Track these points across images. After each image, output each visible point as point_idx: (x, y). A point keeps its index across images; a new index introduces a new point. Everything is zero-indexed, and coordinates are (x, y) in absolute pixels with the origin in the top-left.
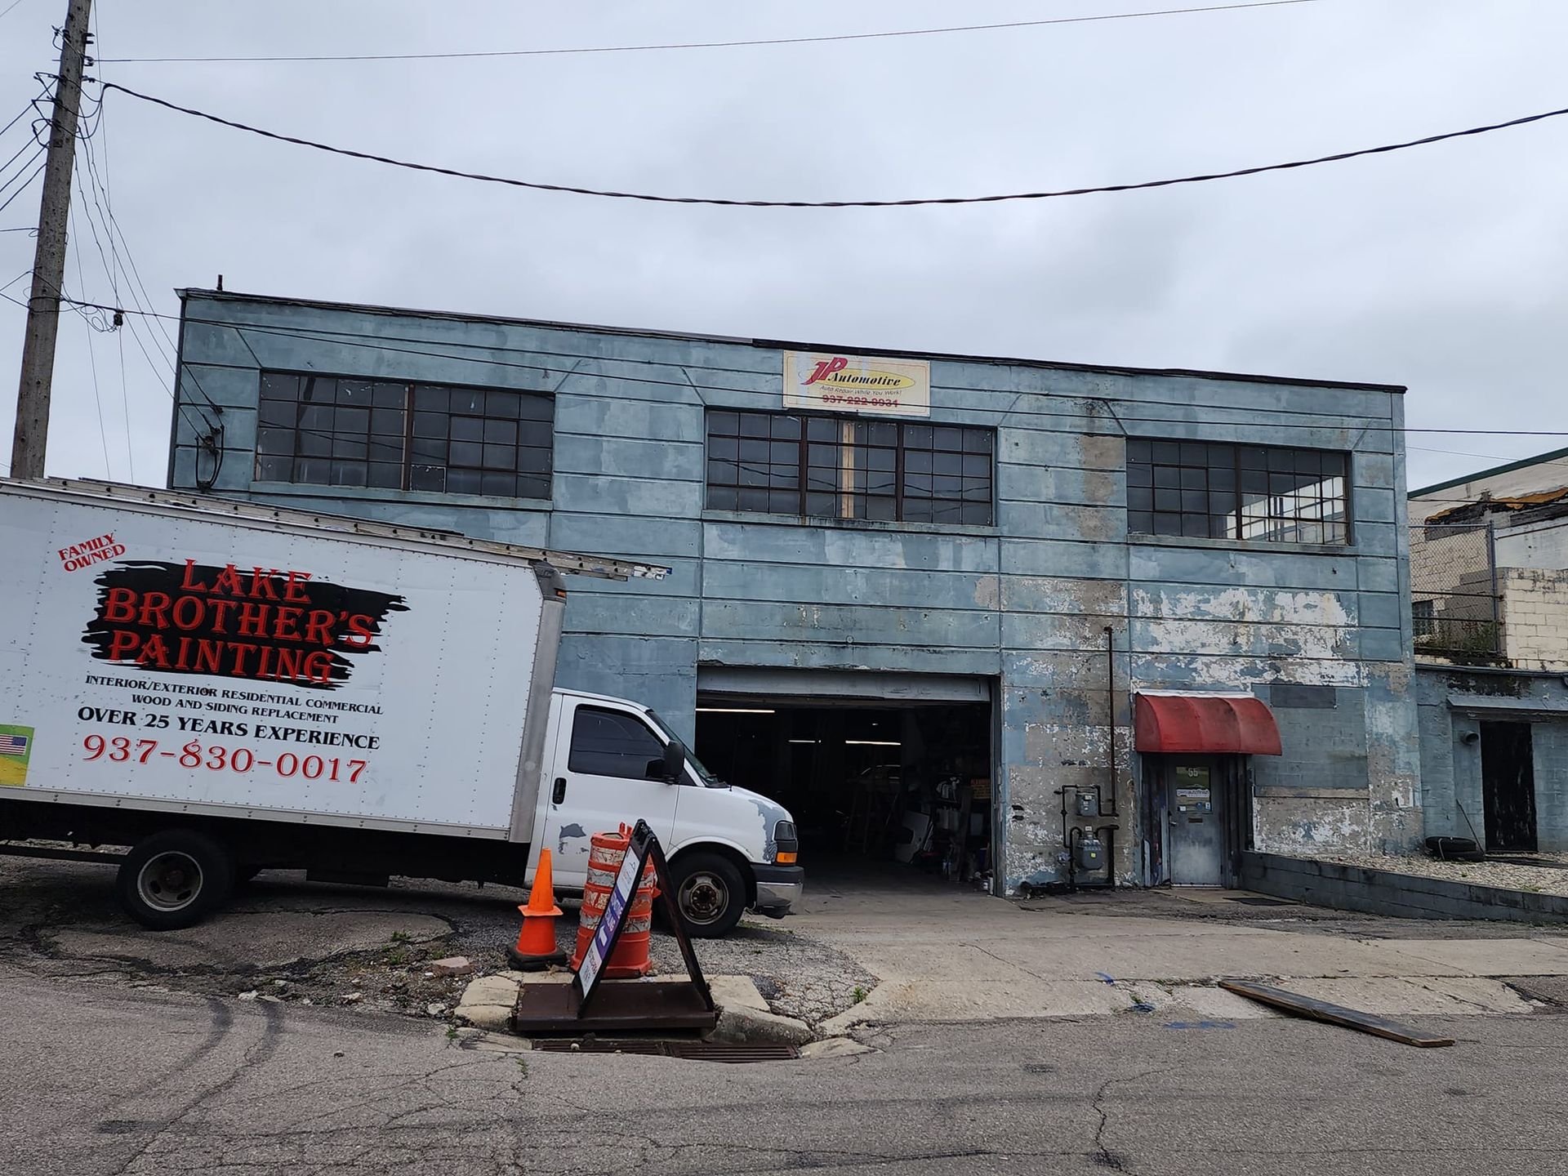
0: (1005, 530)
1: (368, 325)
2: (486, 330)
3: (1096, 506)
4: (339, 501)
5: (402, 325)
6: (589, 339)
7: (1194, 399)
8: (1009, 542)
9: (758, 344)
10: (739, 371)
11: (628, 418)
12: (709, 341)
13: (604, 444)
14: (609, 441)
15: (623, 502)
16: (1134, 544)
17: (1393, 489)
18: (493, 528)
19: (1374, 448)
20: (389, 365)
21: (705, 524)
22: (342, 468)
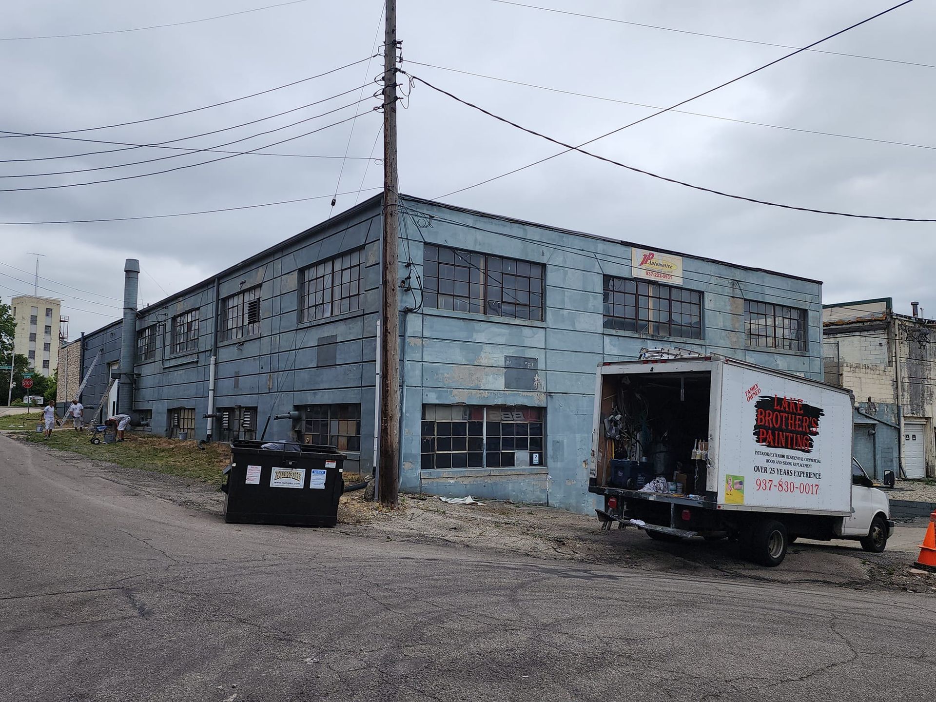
0: (707, 342)
1: (470, 220)
2: (519, 227)
3: (735, 331)
4: (462, 320)
5: (484, 222)
6: (559, 236)
7: (764, 283)
8: (709, 348)
9: (623, 243)
10: (615, 257)
11: (574, 279)
12: (604, 240)
13: (566, 292)
14: (567, 291)
15: (573, 324)
16: (747, 350)
17: (819, 327)
18: (524, 337)
19: (815, 309)
20: (480, 244)
21: (604, 336)
22: (458, 302)
